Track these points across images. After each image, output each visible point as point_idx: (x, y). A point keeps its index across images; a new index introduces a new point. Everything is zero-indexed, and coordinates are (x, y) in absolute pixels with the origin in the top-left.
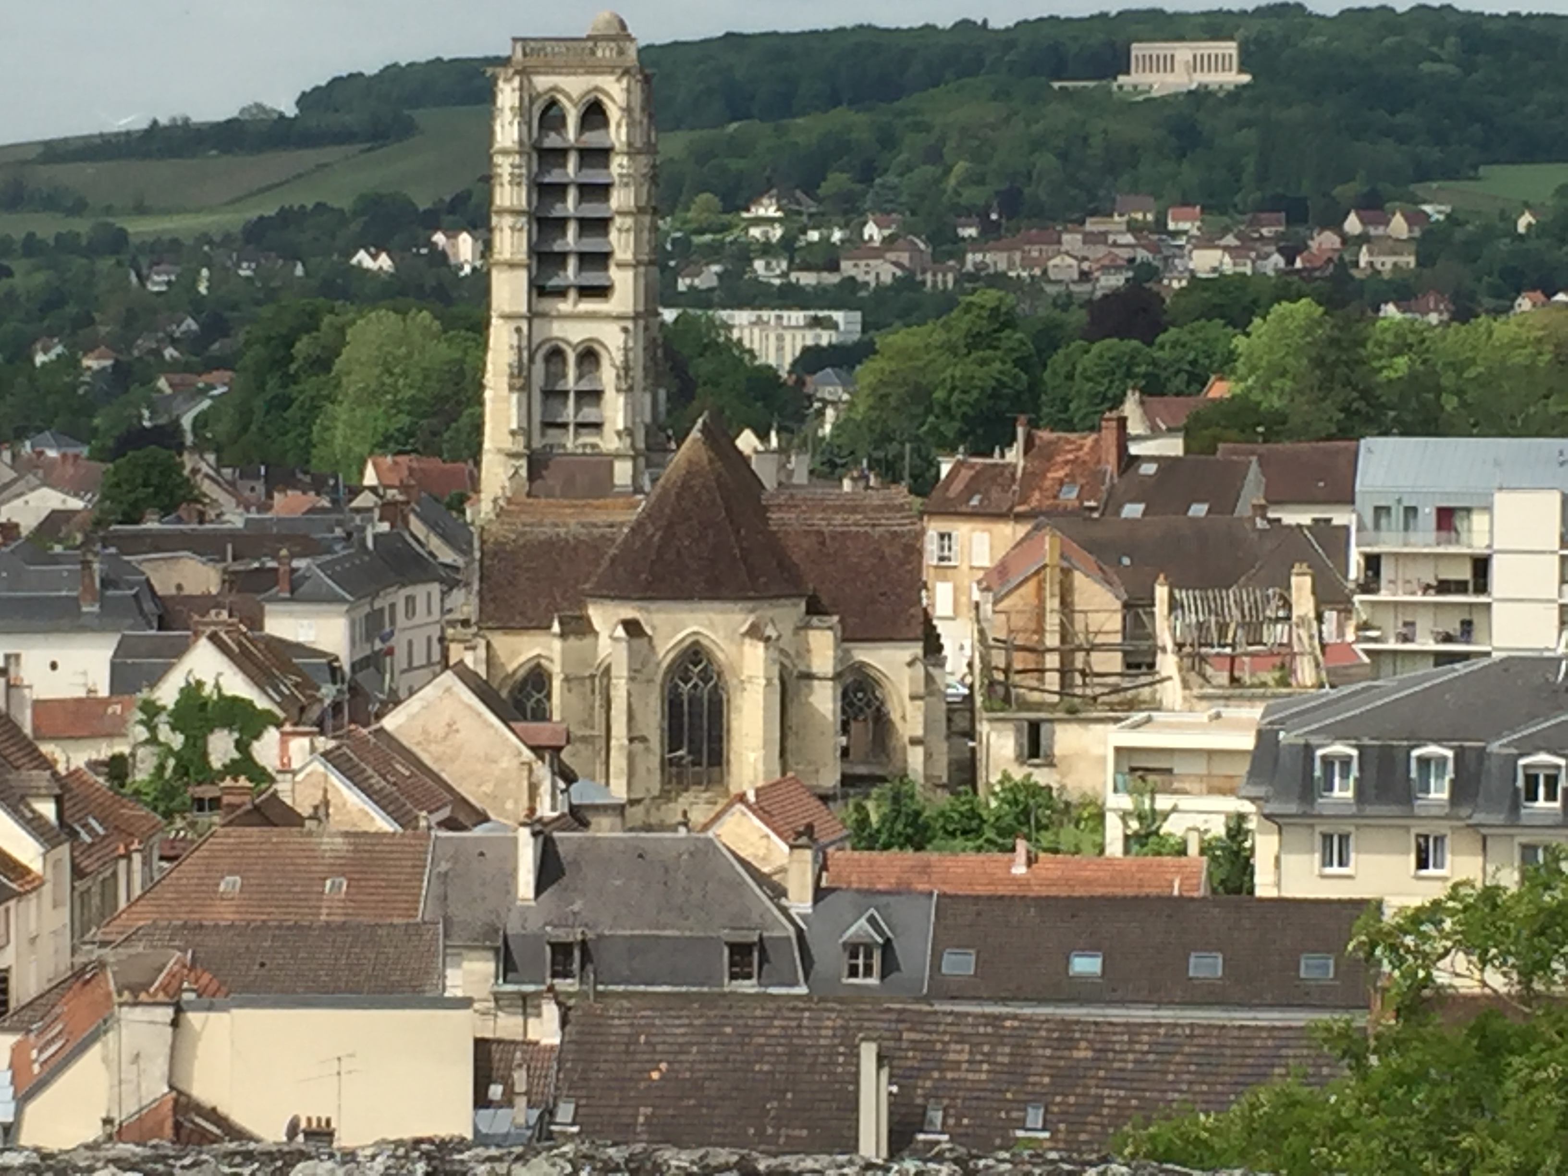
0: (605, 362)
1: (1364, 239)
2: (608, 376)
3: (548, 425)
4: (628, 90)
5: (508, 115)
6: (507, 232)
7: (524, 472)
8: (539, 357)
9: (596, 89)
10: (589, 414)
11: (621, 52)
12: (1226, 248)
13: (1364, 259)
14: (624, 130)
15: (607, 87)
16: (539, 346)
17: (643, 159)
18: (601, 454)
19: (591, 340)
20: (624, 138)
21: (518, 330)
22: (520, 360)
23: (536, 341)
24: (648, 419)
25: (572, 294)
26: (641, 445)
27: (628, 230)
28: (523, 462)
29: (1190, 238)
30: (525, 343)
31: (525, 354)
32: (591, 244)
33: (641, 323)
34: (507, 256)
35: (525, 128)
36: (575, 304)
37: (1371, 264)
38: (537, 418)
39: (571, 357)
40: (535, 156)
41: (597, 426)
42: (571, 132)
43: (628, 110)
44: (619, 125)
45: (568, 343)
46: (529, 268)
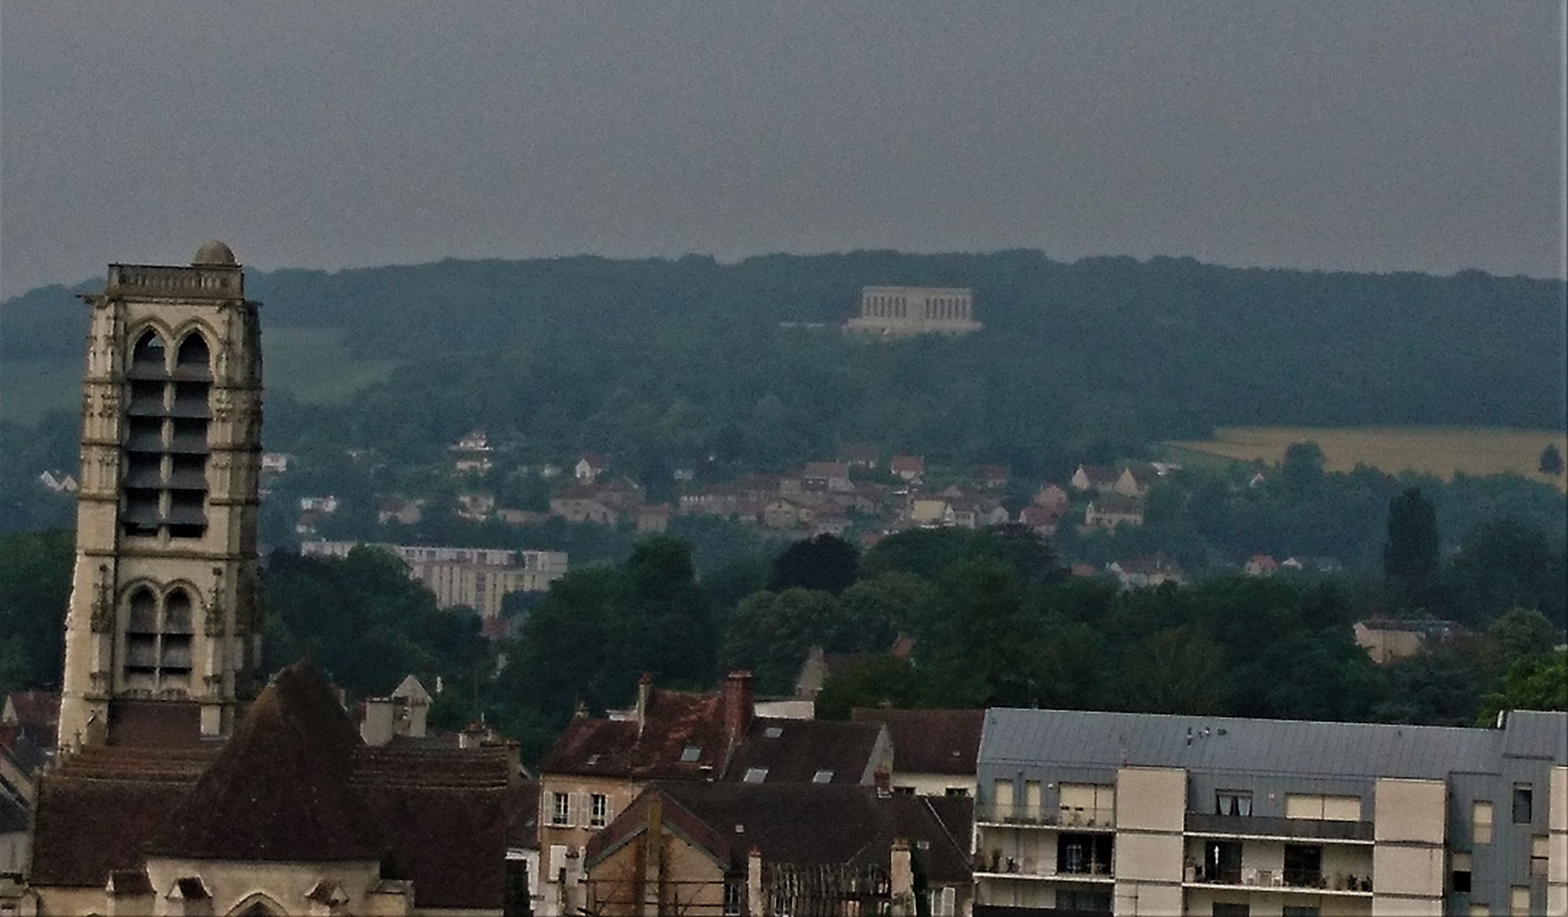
0: (196, 604)
1: (1091, 495)
2: (198, 619)
3: (133, 670)
4: (230, 323)
5: (101, 344)
6: (96, 466)
7: (103, 719)
8: (125, 598)
9: (197, 320)
10: (176, 657)
11: (224, 283)
12: (949, 500)
13: (1090, 515)
14: (224, 364)
15: (207, 318)
16: (126, 587)
17: (243, 396)
18: (187, 701)
19: (180, 580)
20: (223, 371)
21: (103, 569)
22: (104, 601)
23: (123, 580)
24: (240, 666)
25: (163, 533)
26: (231, 693)
27: (223, 468)
28: (103, 708)
29: (912, 487)
30: (110, 581)
31: (110, 593)
32: (187, 481)
33: (236, 565)
34: (94, 491)
35: (119, 359)
36: (166, 544)
37: (1098, 521)
38: (121, 662)
39: (160, 597)
40: (129, 388)
41: (184, 672)
42: (169, 366)
43: (228, 344)
44: (219, 358)
45: (157, 583)
46: (118, 503)
